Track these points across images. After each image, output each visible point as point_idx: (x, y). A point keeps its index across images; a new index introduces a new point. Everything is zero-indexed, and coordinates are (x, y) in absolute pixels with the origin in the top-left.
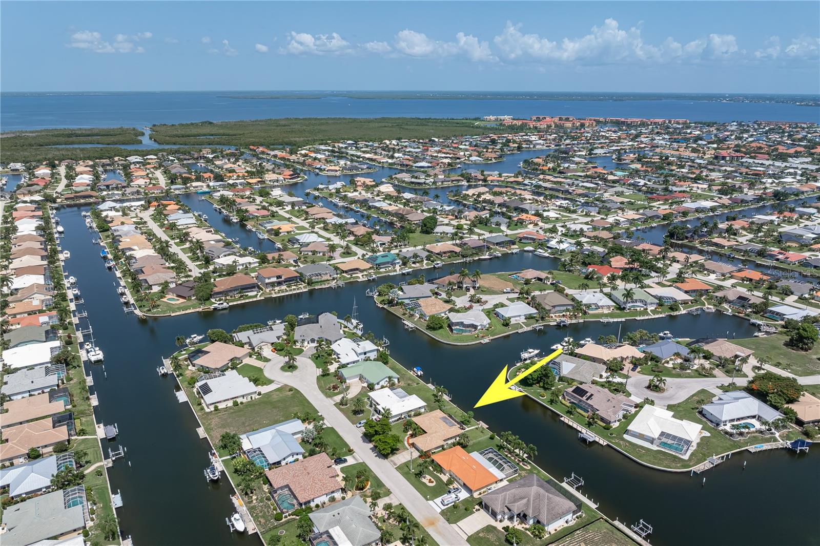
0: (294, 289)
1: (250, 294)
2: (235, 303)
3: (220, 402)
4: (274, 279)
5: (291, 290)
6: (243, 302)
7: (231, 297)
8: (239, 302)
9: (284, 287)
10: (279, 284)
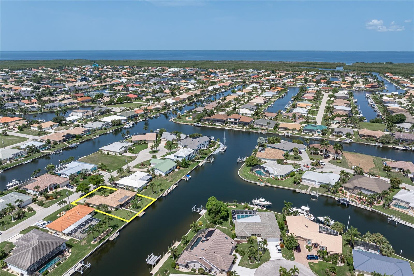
0: (241, 129)
1: (217, 124)
2: (209, 126)
3: (104, 150)
4: (233, 120)
5: (239, 128)
6: (213, 127)
7: (208, 123)
8: (211, 126)
9: (236, 126)
10: (235, 123)
